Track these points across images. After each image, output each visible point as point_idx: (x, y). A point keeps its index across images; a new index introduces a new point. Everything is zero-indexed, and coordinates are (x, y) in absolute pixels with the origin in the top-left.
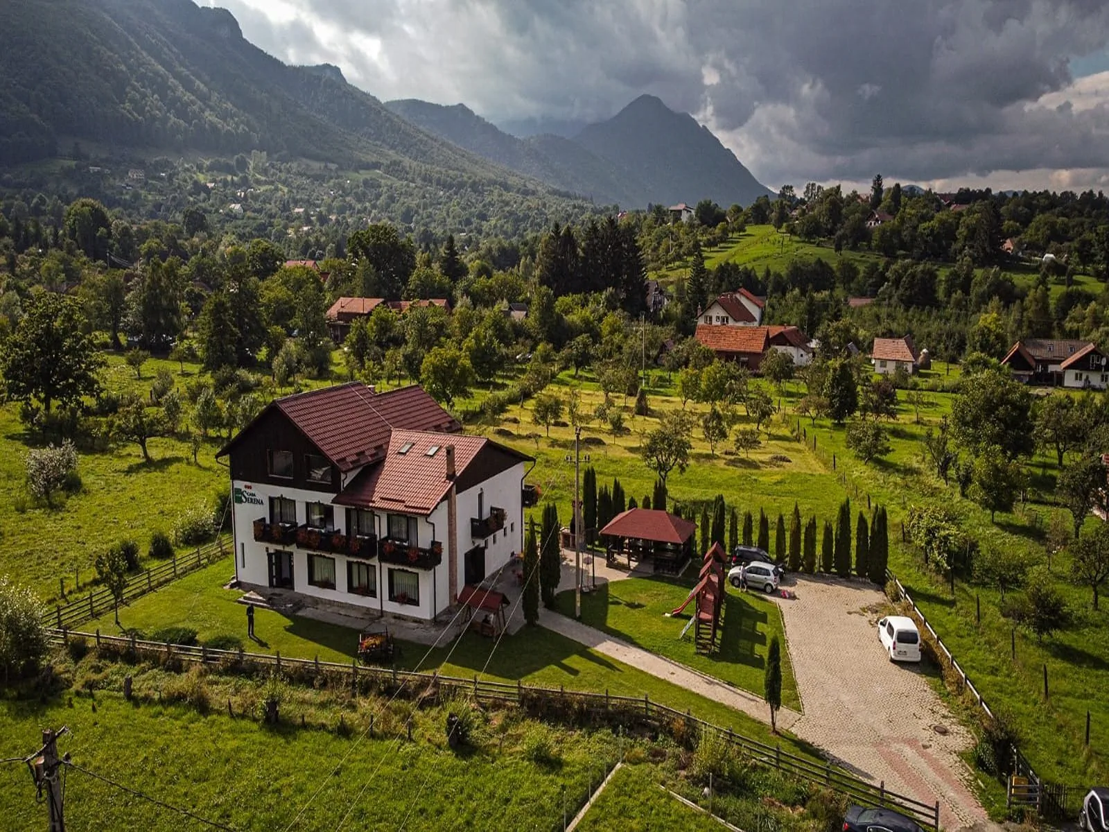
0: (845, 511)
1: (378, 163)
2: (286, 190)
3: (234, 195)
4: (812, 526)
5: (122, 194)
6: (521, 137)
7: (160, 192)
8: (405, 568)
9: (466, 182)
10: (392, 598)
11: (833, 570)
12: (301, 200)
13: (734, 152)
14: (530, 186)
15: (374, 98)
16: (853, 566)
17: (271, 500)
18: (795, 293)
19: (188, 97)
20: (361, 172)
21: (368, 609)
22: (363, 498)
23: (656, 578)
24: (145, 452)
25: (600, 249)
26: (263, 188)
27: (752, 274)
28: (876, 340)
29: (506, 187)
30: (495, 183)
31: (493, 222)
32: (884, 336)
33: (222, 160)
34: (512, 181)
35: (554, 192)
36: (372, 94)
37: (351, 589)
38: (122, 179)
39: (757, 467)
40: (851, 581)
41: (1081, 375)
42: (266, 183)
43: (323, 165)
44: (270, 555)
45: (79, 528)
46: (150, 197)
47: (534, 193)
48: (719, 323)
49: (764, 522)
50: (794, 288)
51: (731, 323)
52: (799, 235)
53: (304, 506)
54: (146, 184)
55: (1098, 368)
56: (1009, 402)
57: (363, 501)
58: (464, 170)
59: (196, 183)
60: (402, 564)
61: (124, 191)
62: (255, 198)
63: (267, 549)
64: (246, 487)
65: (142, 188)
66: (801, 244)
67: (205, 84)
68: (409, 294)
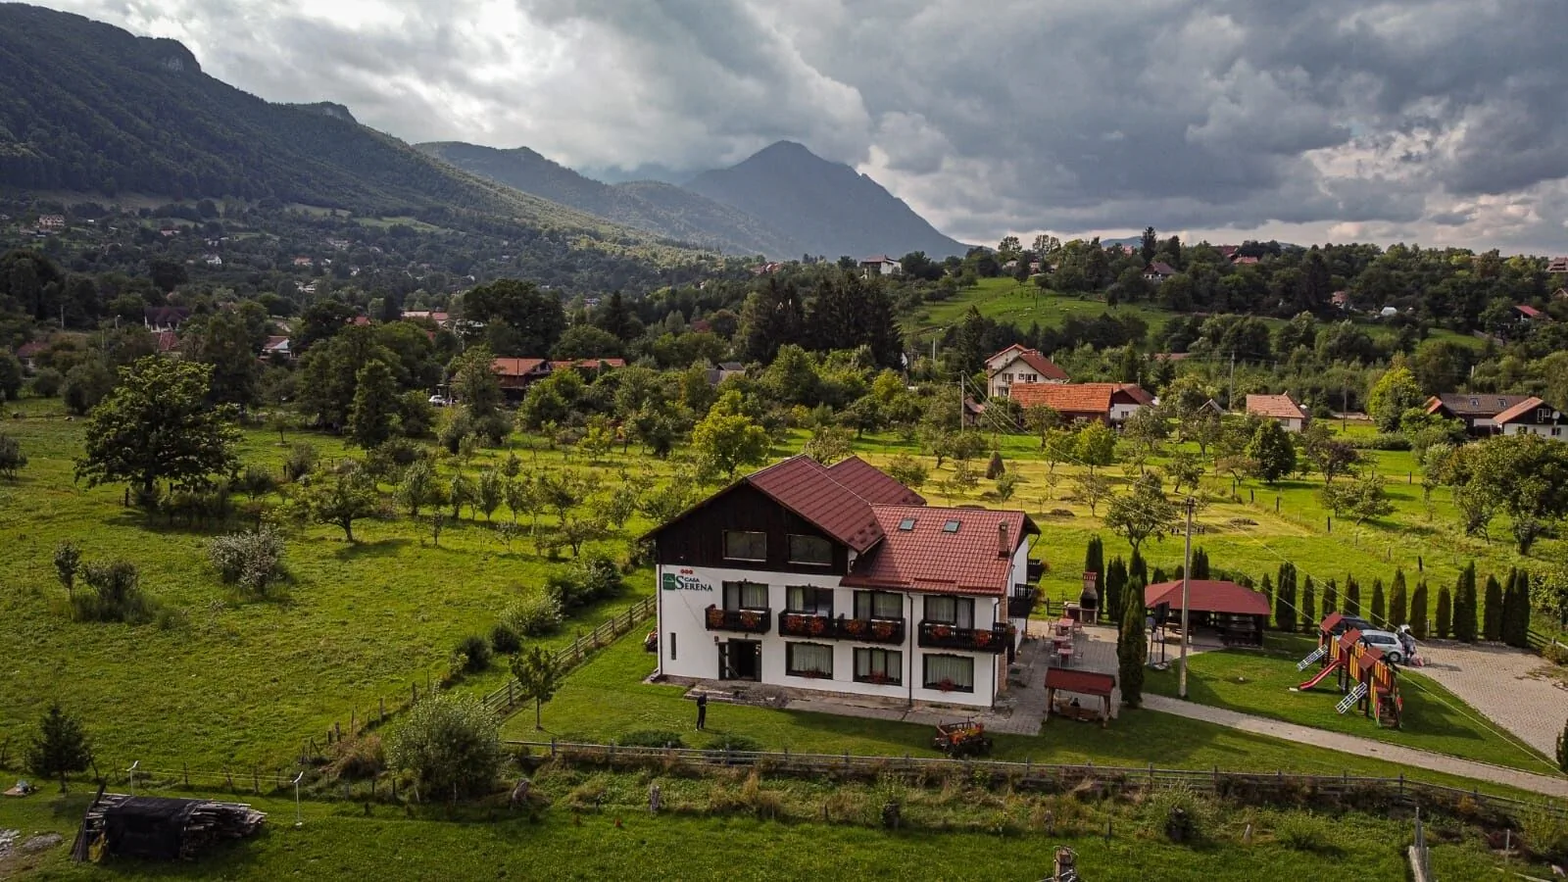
0: (1469, 575)
1: (409, 209)
2: (277, 238)
3: (205, 244)
4: (1421, 592)
5: (31, 242)
6: (609, 183)
7: (91, 240)
8: (951, 652)
9: (541, 231)
10: (926, 686)
11: (1451, 635)
12: (303, 249)
13: (905, 201)
14: (631, 236)
15: (399, 140)
16: (1480, 630)
17: (726, 585)
18: (1085, 348)
19: (122, 135)
20: (385, 219)
21: (886, 698)
22: (881, 579)
23: (1230, 651)
24: (350, 536)
25: (836, 304)
26: (242, 237)
27: (1014, 329)
28: (1248, 397)
29: (598, 237)
30: (581, 232)
31: (586, 273)
32: (1257, 392)
33: (178, 204)
34: (603, 229)
35: (665, 242)
36: (395, 135)
37: (857, 678)
38: (29, 226)
39: (1217, 531)
40: (1479, 646)
41: (1526, 428)
42: (244, 230)
43: (328, 211)
44: (721, 646)
45: (344, 623)
46: (75, 246)
47: (637, 243)
48: (1024, 381)
49: (1353, 590)
50: (1085, 343)
51: (1040, 380)
52: (1054, 289)
53: (784, 591)
54: (68, 231)
55: (1549, 422)
56: (1552, 460)
57: (883, 582)
58: (535, 218)
59: (144, 231)
60: (945, 648)
61: (35, 240)
62: (236, 248)
63: (717, 639)
64: (683, 572)
65: (61, 236)
66: (1058, 299)
67: (149, 121)
68: (564, 354)
